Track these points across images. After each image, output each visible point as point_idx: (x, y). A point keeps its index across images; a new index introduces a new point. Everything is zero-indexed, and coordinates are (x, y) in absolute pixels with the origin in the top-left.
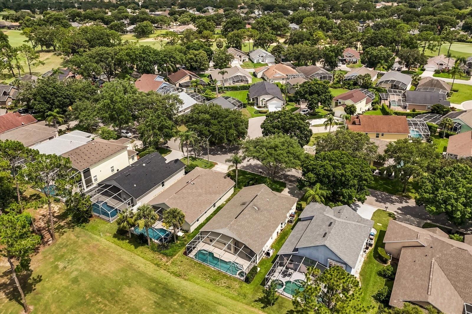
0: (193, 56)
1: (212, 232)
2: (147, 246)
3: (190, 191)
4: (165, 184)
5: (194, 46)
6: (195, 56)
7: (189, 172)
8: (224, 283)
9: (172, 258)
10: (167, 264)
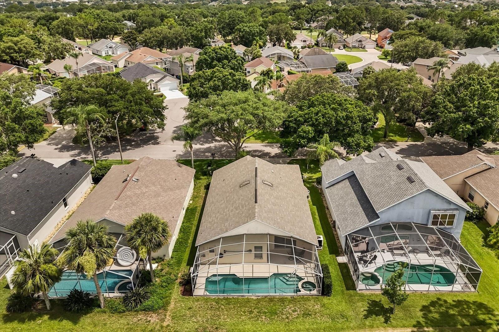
0: (10, 44)
1: (223, 238)
2: (97, 310)
3: (138, 192)
4: (69, 201)
5: (9, 32)
6: (16, 45)
7: (103, 176)
8: (294, 311)
9: (166, 310)
10: (165, 324)
